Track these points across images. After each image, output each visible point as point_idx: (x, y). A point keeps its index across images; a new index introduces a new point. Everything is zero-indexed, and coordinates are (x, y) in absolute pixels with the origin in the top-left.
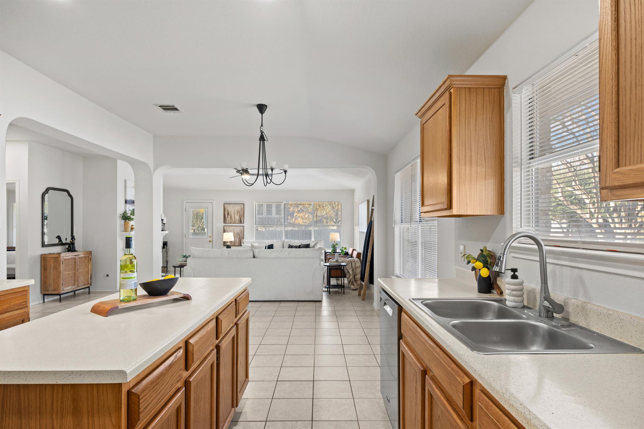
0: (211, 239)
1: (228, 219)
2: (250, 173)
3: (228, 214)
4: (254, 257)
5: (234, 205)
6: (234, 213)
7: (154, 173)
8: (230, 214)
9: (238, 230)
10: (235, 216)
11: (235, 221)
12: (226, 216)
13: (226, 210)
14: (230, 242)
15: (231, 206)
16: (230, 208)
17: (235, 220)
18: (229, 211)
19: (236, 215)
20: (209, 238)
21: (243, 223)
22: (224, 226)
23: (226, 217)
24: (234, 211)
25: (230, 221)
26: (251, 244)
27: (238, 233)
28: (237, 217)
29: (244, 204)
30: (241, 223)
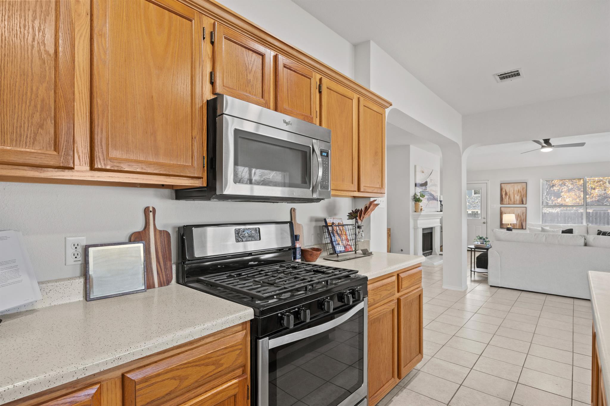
0: (485, 221)
1: (506, 200)
2: (552, 145)
3: (506, 194)
4: (586, 245)
5: (513, 184)
6: (514, 193)
7: (463, 153)
8: (508, 194)
9: (519, 211)
10: (514, 196)
11: (514, 202)
12: (504, 196)
13: (504, 190)
14: (511, 224)
15: (509, 186)
16: (508, 188)
17: (515, 200)
18: (508, 191)
19: (516, 195)
20: (483, 219)
21: (526, 204)
22: (501, 207)
23: (504, 198)
24: (514, 191)
25: (509, 201)
26: (542, 228)
27: (518, 215)
28: (518, 198)
29: (526, 183)
30: (523, 204)
